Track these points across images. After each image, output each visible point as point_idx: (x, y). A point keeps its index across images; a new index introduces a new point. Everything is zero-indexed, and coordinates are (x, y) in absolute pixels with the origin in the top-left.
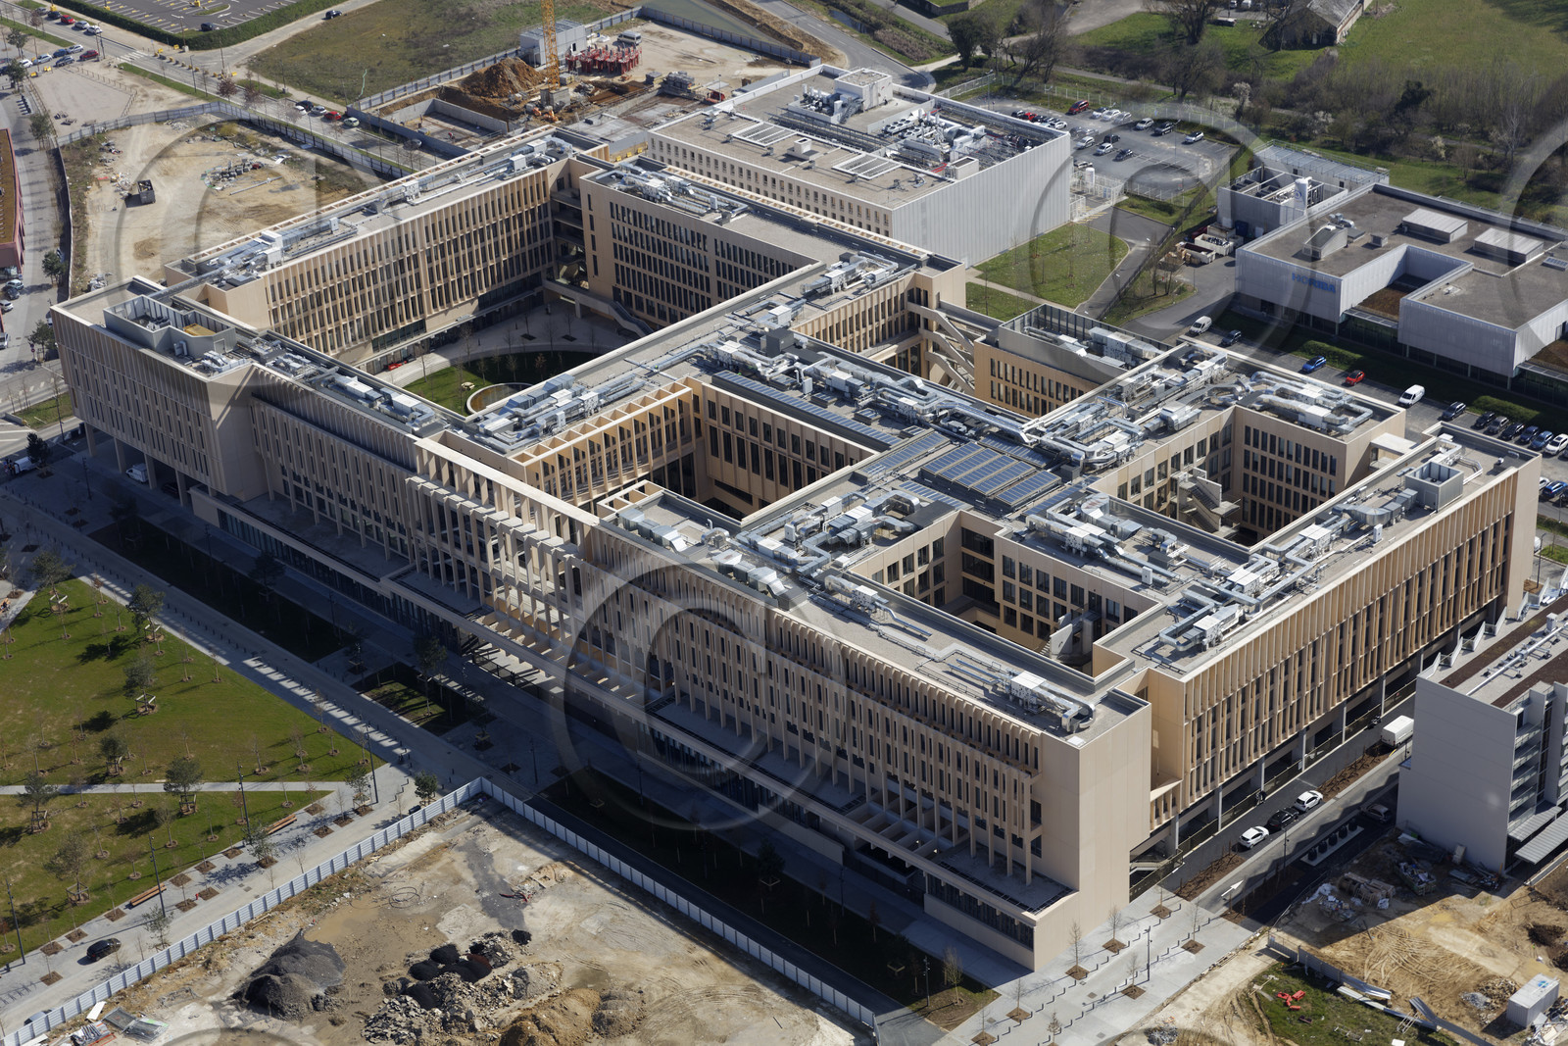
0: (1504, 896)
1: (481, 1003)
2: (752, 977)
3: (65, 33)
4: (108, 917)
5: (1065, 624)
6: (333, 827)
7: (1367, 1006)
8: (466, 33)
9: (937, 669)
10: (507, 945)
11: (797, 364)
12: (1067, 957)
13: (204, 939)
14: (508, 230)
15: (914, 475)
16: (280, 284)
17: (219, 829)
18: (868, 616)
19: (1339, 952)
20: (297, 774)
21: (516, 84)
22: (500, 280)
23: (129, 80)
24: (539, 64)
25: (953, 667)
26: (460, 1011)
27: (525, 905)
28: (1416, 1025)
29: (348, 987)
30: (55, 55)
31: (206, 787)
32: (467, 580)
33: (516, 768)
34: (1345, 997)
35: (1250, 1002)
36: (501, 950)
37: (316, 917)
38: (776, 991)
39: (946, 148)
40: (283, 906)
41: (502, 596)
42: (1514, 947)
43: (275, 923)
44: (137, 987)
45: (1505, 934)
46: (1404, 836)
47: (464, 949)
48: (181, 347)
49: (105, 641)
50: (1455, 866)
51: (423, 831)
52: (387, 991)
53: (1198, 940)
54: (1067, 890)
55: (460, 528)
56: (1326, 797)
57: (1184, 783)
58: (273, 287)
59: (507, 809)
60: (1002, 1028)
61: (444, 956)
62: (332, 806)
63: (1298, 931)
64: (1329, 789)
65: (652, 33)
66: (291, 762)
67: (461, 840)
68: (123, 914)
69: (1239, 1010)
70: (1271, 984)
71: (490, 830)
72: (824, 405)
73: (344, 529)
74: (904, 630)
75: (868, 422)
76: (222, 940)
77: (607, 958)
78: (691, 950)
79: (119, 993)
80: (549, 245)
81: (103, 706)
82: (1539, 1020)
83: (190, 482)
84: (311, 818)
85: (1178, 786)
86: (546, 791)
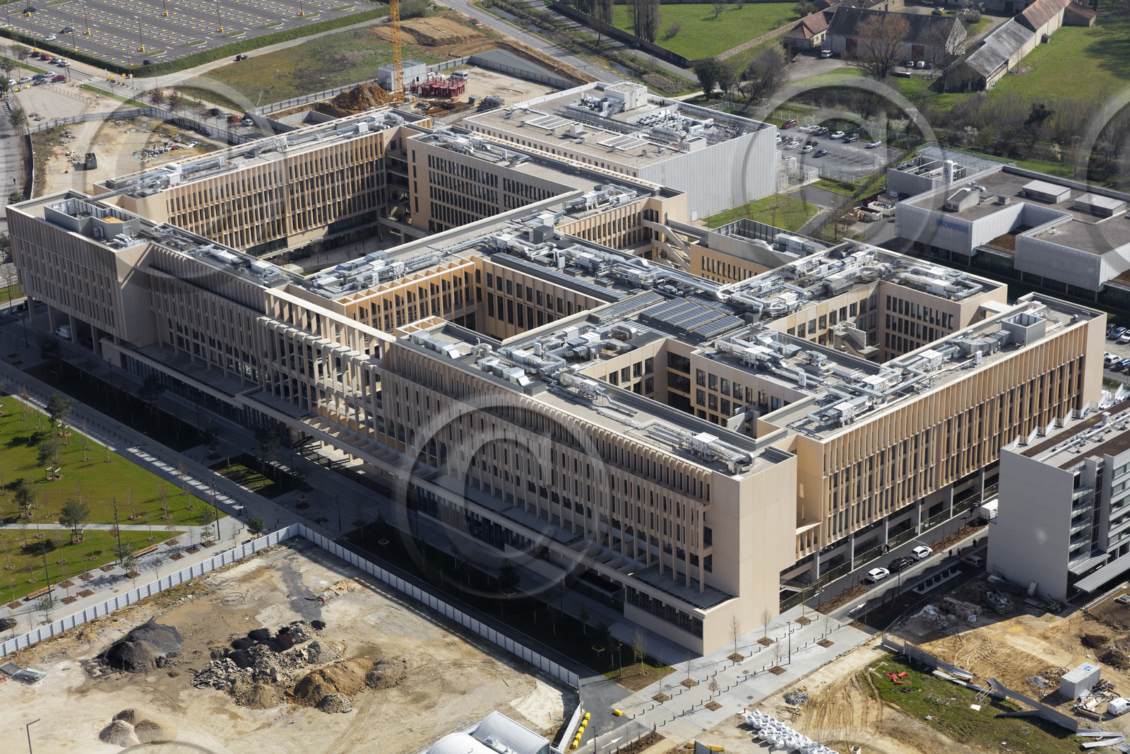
0: (1064, 617)
1: (283, 664)
2: (488, 654)
3: (44, 66)
4: (9, 606)
5: (739, 412)
6: (184, 554)
7: (954, 683)
8: (339, 70)
9: (639, 434)
10: (307, 629)
11: (555, 250)
12: (729, 647)
13: (79, 621)
14: (353, 176)
15: (636, 318)
16: (178, 199)
17: (98, 553)
18: (591, 401)
19: (935, 648)
20: (161, 520)
21: (372, 101)
22: (345, 213)
23: (86, 95)
24: (390, 90)
25: (650, 433)
26: (266, 668)
27: (323, 605)
28: (990, 695)
29: (184, 654)
30: (34, 78)
31: (90, 527)
32: (299, 395)
33: (326, 521)
34: (937, 677)
35: (865, 678)
36: (301, 632)
37: (165, 610)
38: (506, 664)
39: (684, 133)
40: (141, 603)
41: (325, 404)
42: (1069, 649)
43: (134, 612)
44: (26, 649)
45: (1063, 640)
46: (992, 577)
47: (274, 632)
48: (99, 231)
49: (28, 435)
50: (1029, 597)
51: (253, 557)
52: (213, 656)
53: (829, 638)
54: (730, 597)
55: (295, 354)
56: (935, 552)
57: (824, 524)
58: (172, 200)
59: (316, 545)
60: (676, 691)
61: (259, 636)
62: (184, 541)
63: (906, 635)
64: (937, 547)
65: (476, 74)
66: (158, 513)
67: (279, 564)
68: (20, 604)
69: (856, 684)
70: (882, 668)
71: (302, 559)
72: (573, 274)
73: (212, 366)
74: (617, 410)
75: (604, 285)
76: (93, 622)
77: (381, 639)
78: (444, 636)
79: (13, 653)
80: (383, 190)
81: (19, 475)
82: (1084, 694)
83: (102, 334)
84: (168, 548)
85: (818, 526)
86: (345, 535)
